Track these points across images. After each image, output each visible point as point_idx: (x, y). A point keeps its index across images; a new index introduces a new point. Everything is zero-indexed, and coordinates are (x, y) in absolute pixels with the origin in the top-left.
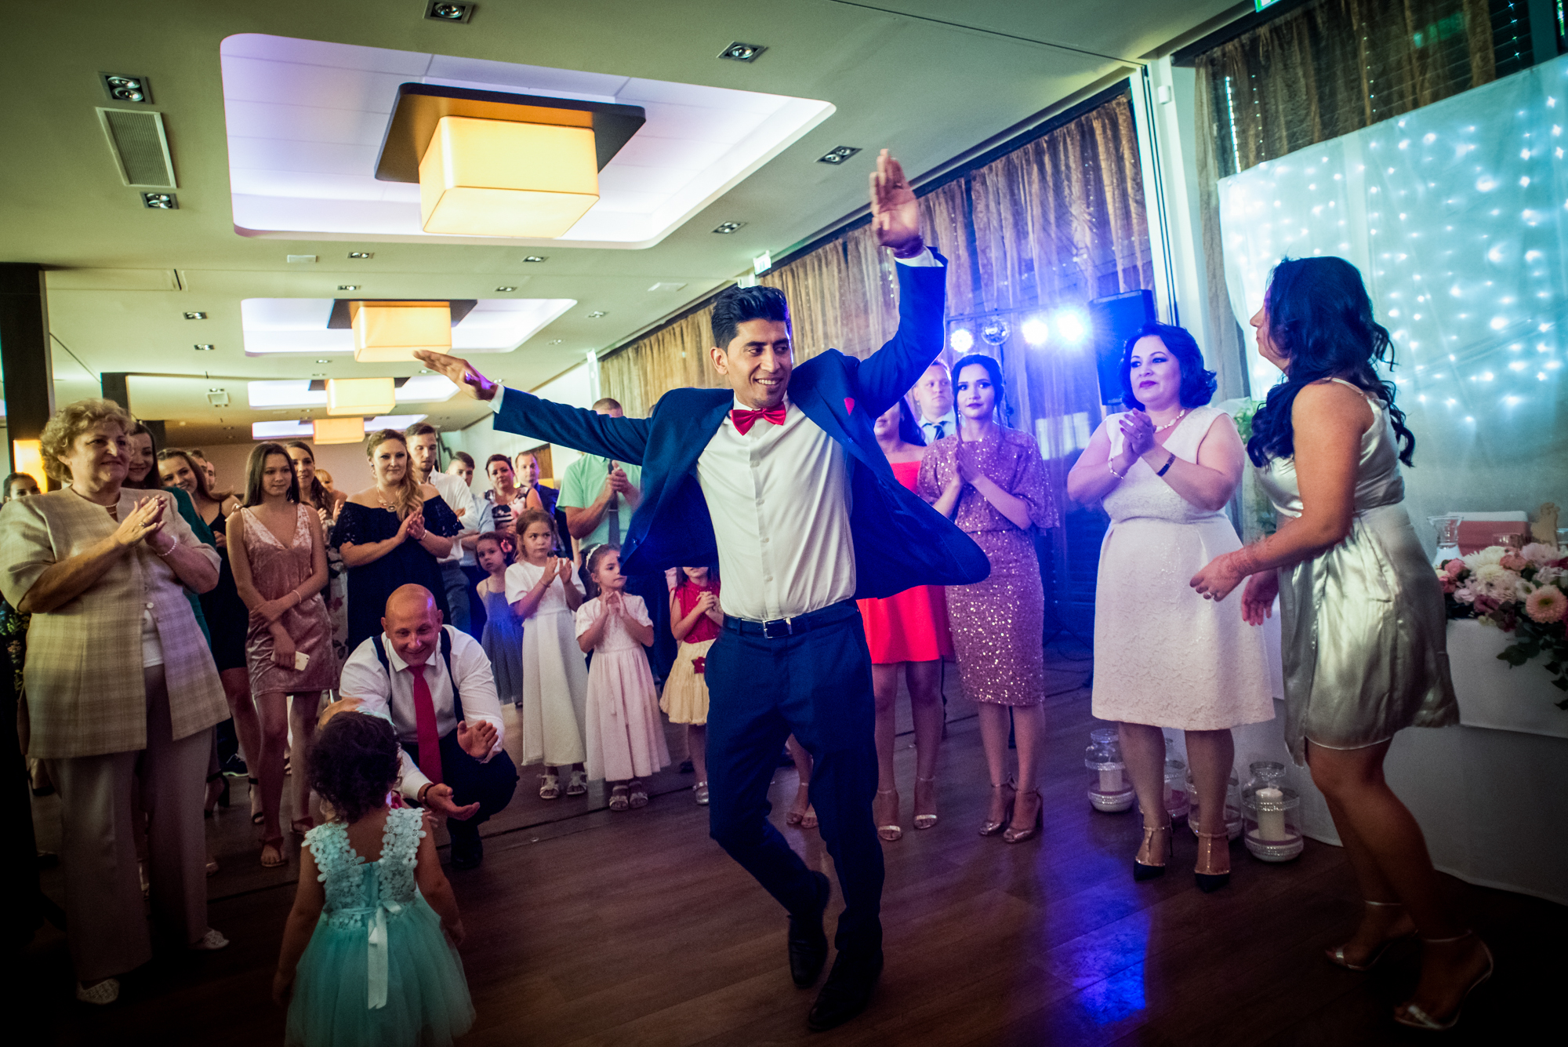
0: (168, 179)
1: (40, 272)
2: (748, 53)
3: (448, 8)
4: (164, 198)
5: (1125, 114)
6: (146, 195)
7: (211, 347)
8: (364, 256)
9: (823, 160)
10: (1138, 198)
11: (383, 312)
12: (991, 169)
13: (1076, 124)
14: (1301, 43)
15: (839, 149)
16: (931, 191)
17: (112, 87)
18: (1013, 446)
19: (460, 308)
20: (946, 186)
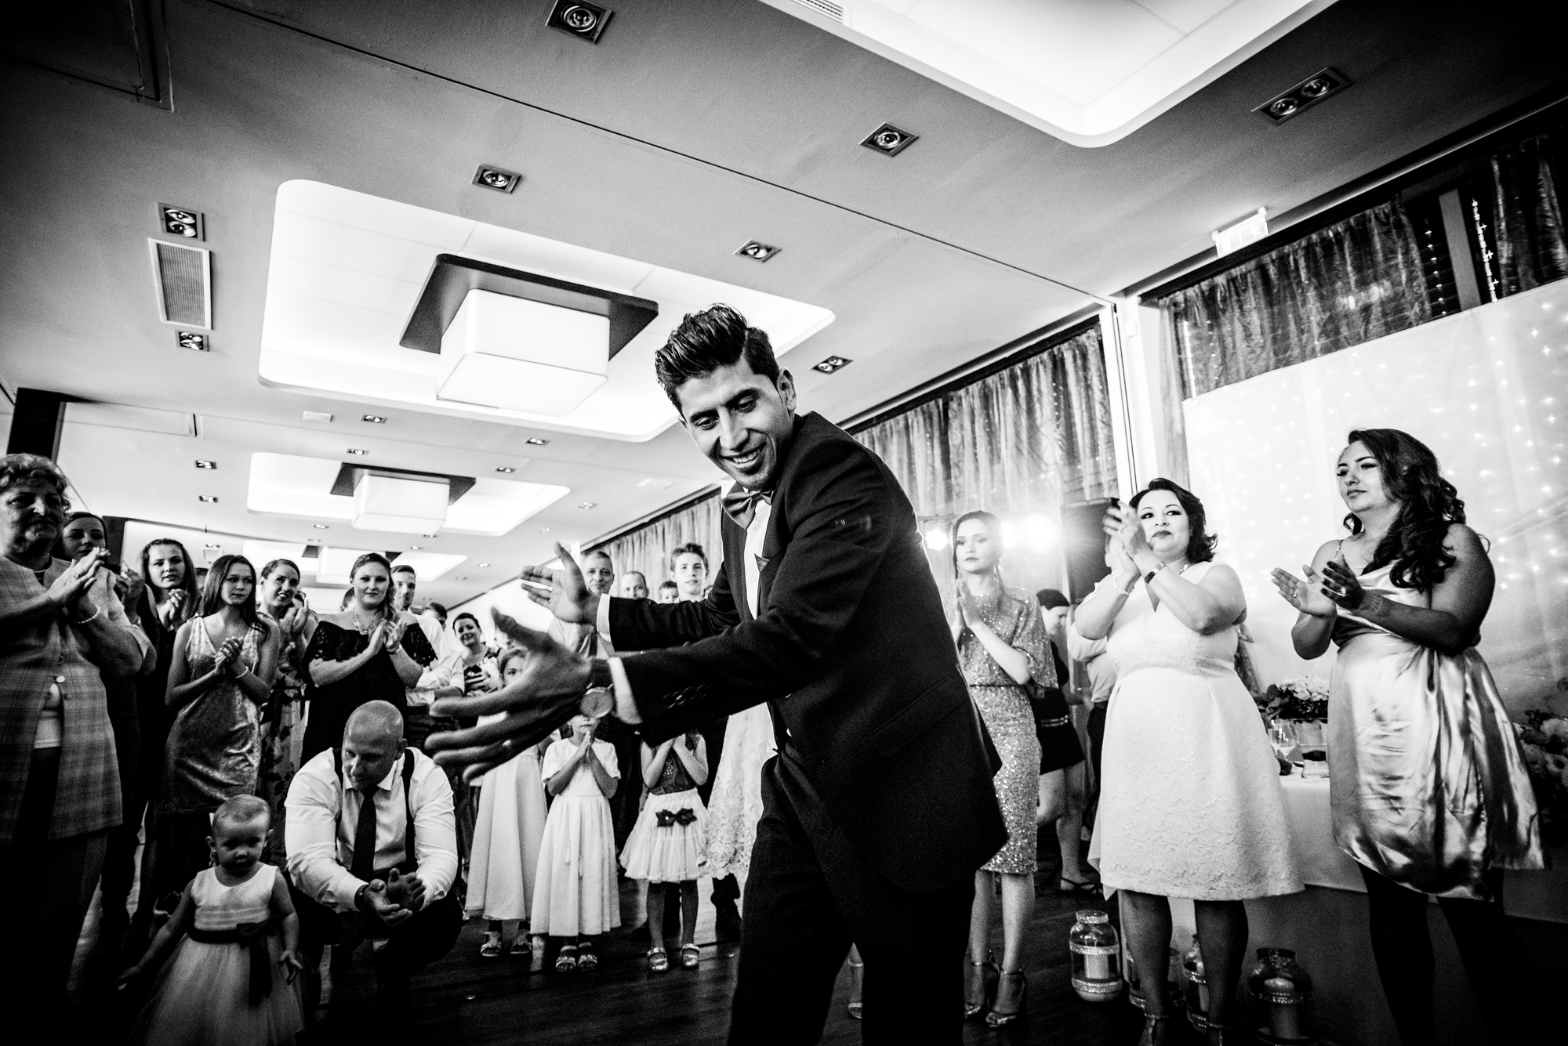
0: (204, 320)
1: (62, 403)
2: (762, 253)
3: (495, 175)
4: (198, 339)
5: (1094, 346)
6: (180, 333)
7: (215, 500)
8: (377, 420)
9: (816, 368)
10: (1105, 420)
11: (385, 483)
12: (967, 392)
13: (1049, 354)
14: (1255, 292)
15: (832, 358)
16: (911, 409)
17: (168, 219)
18: (1014, 602)
19: (460, 485)
20: (925, 406)
